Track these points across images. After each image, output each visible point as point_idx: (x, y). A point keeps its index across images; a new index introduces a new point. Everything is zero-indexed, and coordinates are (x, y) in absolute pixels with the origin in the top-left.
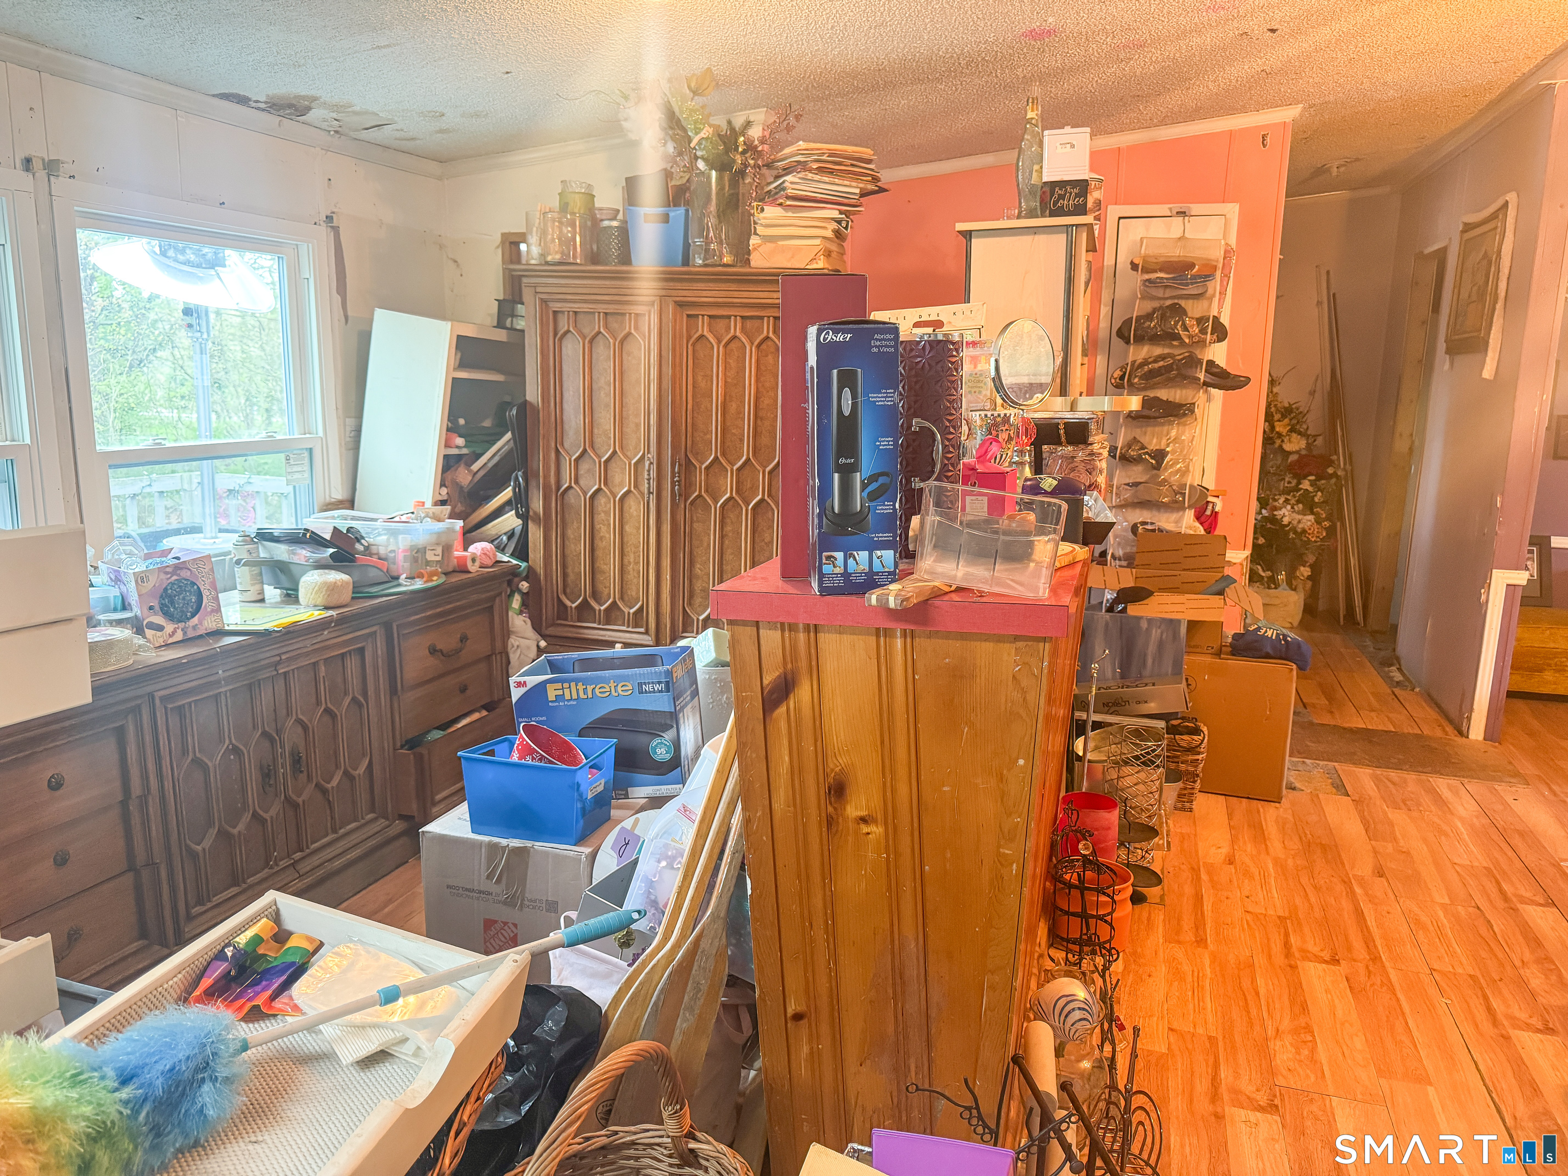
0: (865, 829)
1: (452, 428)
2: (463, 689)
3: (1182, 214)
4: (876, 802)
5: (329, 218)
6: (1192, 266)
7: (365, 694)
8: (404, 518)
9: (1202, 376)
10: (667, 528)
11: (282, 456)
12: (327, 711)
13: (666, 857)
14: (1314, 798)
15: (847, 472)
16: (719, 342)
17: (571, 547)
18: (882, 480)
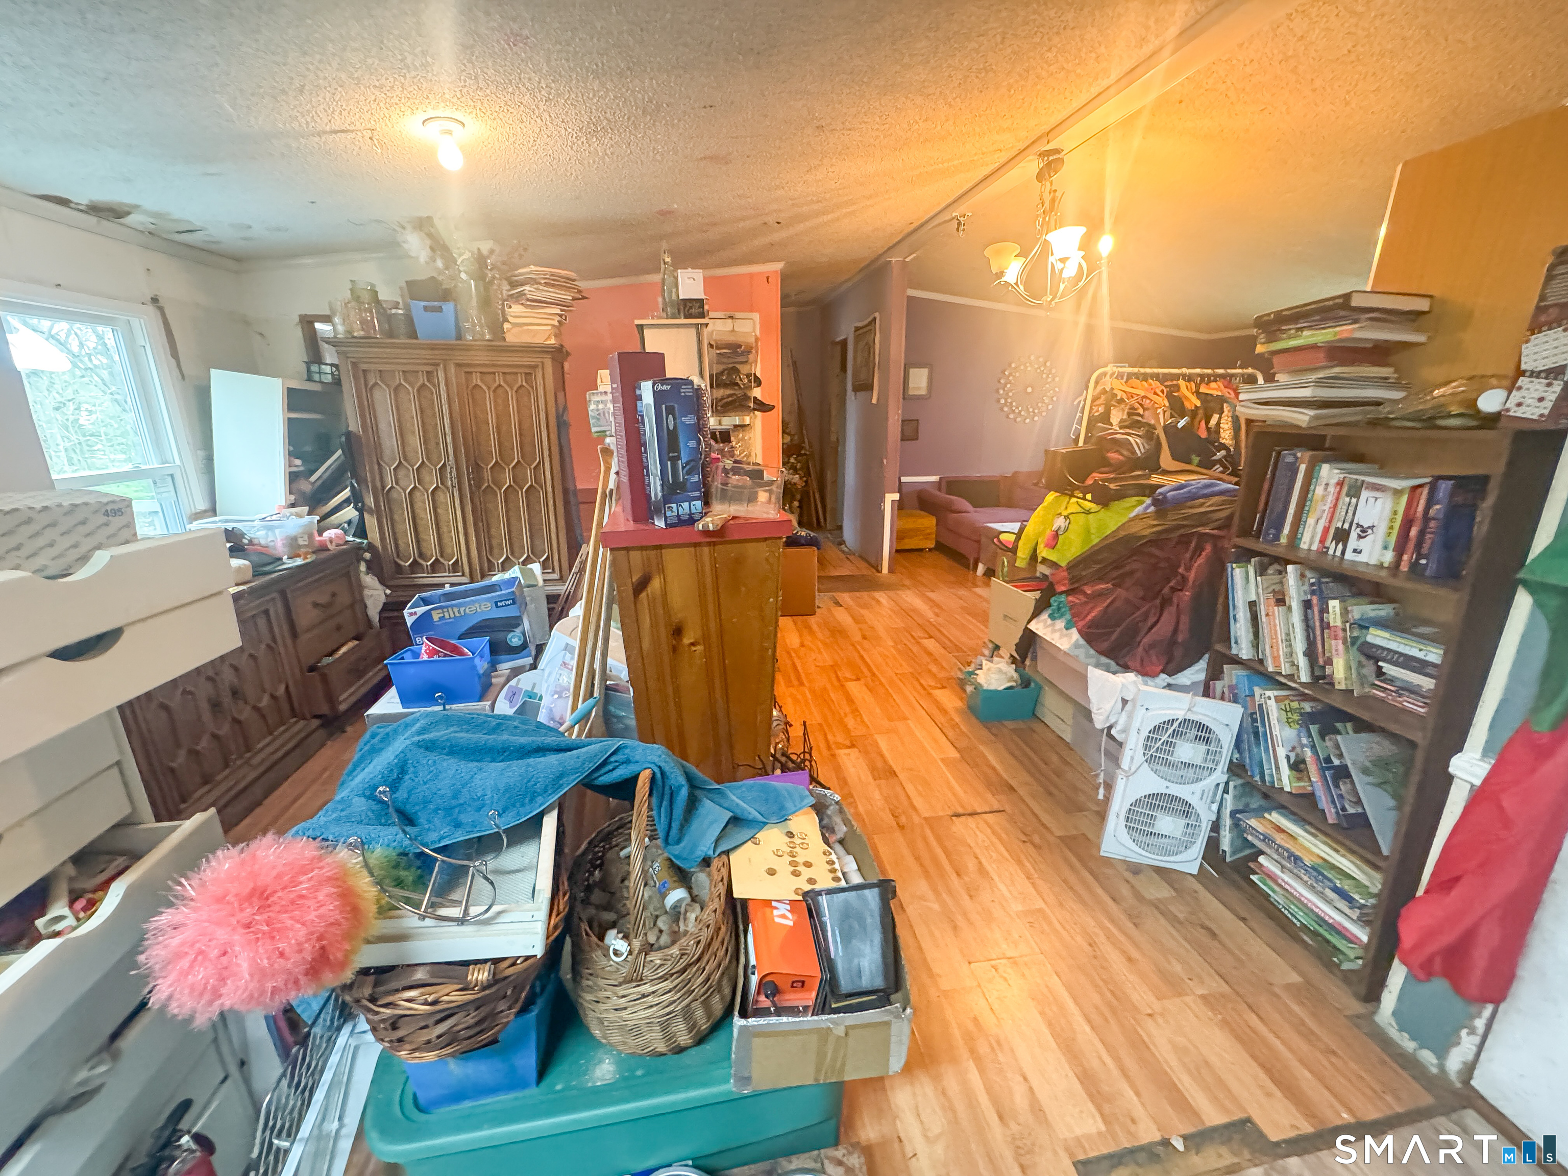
0: (693, 648)
1: (292, 454)
2: (339, 628)
3: (731, 317)
4: (699, 633)
5: (155, 300)
6: (740, 346)
7: (274, 639)
8: (274, 518)
9: (752, 405)
10: (469, 508)
11: (150, 480)
12: (251, 656)
13: (556, 692)
14: (829, 610)
15: (675, 460)
16: (489, 388)
17: (399, 528)
18: (692, 464)
